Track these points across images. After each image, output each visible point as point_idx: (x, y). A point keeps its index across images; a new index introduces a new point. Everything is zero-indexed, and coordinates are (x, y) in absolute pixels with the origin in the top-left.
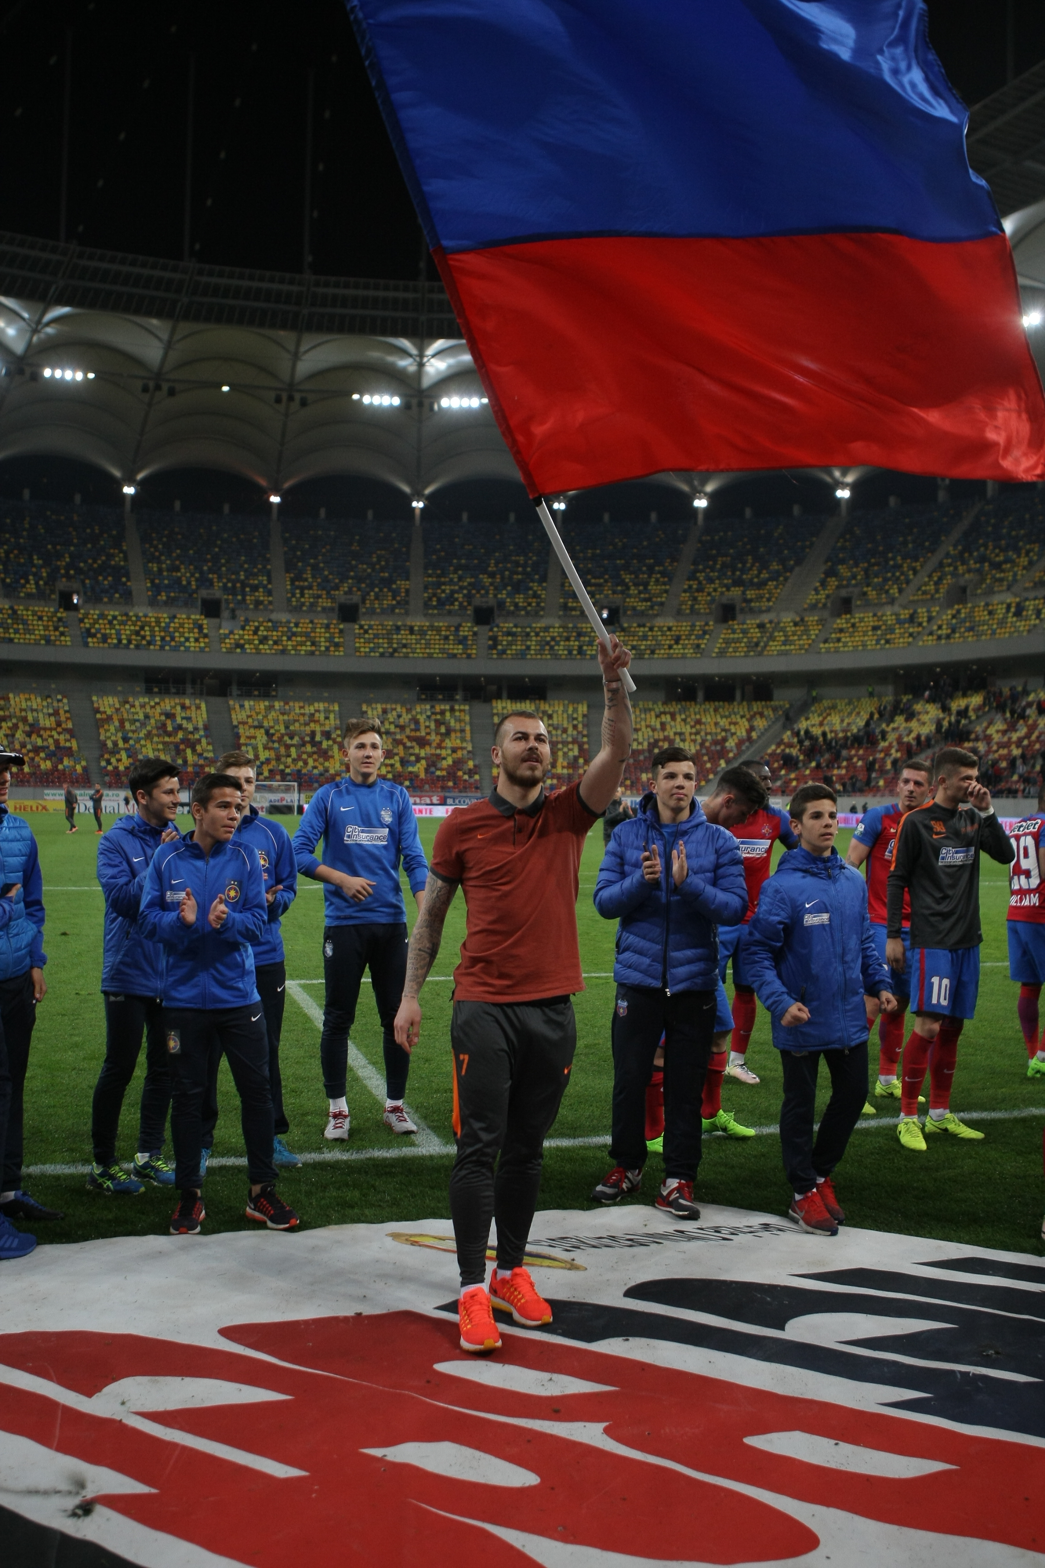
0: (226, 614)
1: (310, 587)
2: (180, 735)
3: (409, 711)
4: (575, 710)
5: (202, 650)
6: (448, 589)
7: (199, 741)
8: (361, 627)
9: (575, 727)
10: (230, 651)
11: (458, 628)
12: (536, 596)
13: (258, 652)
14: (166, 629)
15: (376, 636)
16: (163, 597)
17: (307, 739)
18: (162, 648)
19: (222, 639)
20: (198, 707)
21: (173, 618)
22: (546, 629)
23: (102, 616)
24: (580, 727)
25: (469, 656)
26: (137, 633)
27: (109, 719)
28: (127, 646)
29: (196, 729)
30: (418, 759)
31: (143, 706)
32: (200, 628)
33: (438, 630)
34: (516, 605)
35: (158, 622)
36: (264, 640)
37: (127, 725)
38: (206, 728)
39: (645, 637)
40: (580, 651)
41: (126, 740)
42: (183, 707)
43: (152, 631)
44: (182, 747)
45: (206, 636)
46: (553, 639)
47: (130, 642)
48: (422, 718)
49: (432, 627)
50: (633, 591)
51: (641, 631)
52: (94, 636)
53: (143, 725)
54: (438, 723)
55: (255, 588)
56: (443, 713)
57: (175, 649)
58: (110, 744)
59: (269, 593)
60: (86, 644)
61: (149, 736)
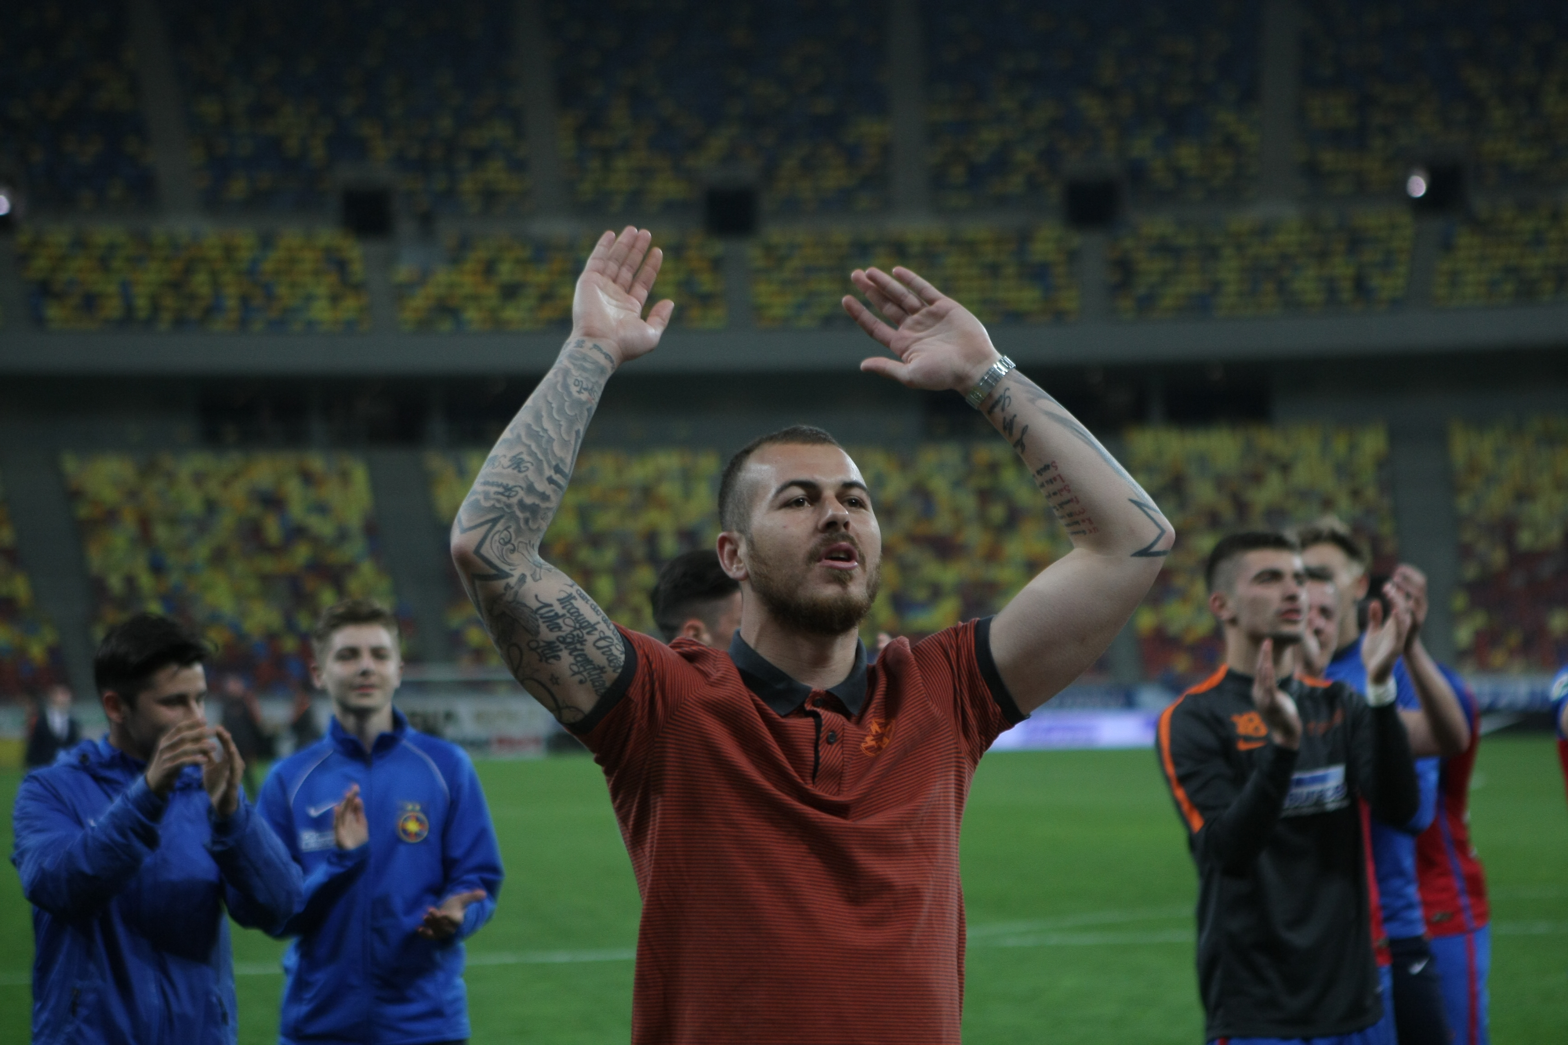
0: (406, 227)
1: (625, 147)
2: (302, 553)
3: (905, 465)
4: (1353, 447)
5: (350, 326)
6: (990, 136)
7: (350, 568)
8: (769, 249)
9: (1355, 494)
10: (425, 325)
11: (1024, 238)
12: (1230, 143)
13: (498, 326)
14: (252, 272)
15: (809, 270)
16: (238, 188)
17: (640, 552)
18: (244, 323)
19: (402, 292)
20: (345, 477)
21: (267, 242)
22: (1264, 231)
23: (80, 244)
24: (1371, 493)
25: (1059, 316)
26: (176, 285)
27: (110, 517)
28: (151, 321)
29: (343, 535)
30: (936, 592)
31: (199, 479)
32: (341, 265)
33: (970, 247)
34: (1179, 174)
35: (229, 252)
36: (510, 292)
37: (161, 532)
38: (371, 530)
39: (1538, 240)
40: (1361, 286)
41: (157, 568)
42: (308, 478)
43: (214, 275)
44: (310, 584)
45: (357, 288)
46: (1285, 258)
47: (156, 307)
48: (940, 485)
49: (955, 242)
50: (1498, 115)
51: (1527, 225)
52: (59, 296)
53: (203, 526)
54: (985, 496)
55: (479, 156)
56: (993, 468)
57: (279, 325)
58: (115, 583)
59: (518, 166)
60: (39, 321)
61: (219, 557)
